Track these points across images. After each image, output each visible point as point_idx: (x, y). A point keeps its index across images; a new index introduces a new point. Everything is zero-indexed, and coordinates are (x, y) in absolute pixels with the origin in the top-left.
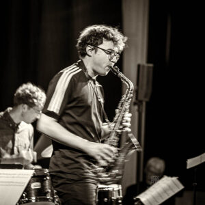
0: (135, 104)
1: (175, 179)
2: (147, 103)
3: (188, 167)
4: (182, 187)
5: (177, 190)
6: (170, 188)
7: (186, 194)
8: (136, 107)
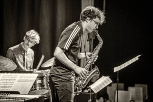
0: (88, 40)
1: (108, 77)
2: (94, 40)
3: (115, 71)
4: (111, 81)
5: (109, 83)
6: (106, 82)
7: (113, 85)
8: (89, 42)
